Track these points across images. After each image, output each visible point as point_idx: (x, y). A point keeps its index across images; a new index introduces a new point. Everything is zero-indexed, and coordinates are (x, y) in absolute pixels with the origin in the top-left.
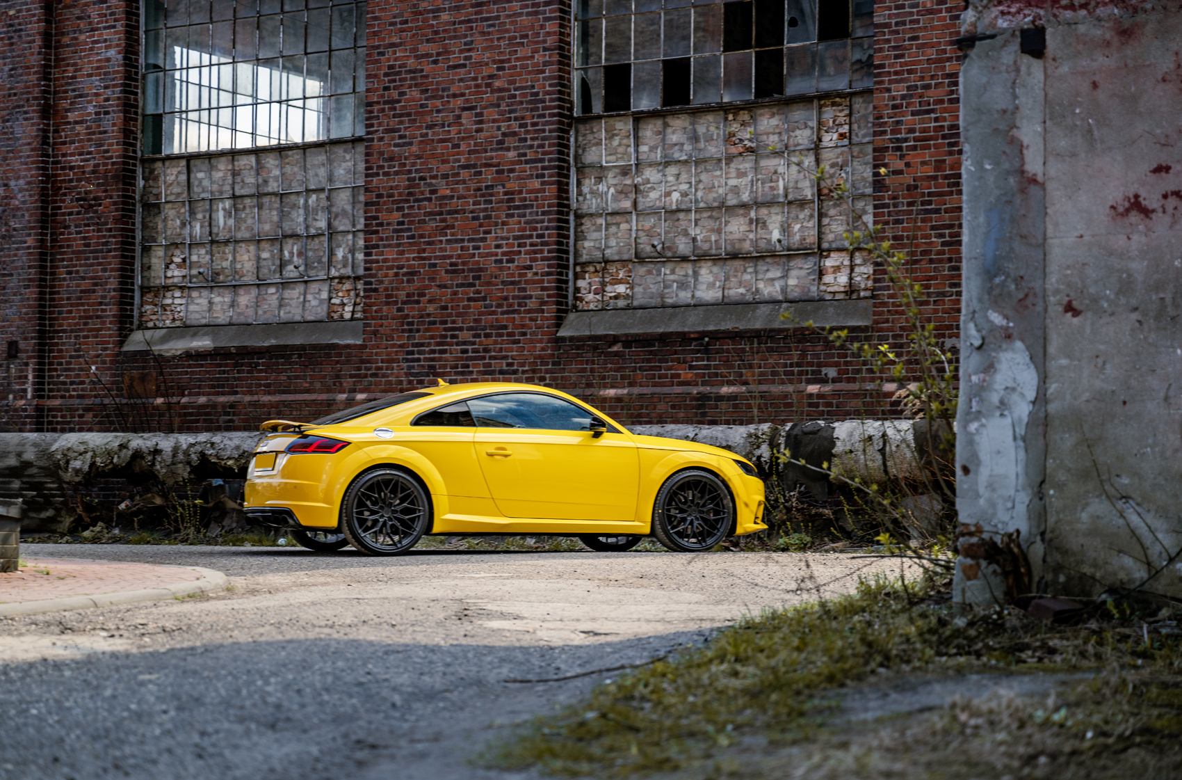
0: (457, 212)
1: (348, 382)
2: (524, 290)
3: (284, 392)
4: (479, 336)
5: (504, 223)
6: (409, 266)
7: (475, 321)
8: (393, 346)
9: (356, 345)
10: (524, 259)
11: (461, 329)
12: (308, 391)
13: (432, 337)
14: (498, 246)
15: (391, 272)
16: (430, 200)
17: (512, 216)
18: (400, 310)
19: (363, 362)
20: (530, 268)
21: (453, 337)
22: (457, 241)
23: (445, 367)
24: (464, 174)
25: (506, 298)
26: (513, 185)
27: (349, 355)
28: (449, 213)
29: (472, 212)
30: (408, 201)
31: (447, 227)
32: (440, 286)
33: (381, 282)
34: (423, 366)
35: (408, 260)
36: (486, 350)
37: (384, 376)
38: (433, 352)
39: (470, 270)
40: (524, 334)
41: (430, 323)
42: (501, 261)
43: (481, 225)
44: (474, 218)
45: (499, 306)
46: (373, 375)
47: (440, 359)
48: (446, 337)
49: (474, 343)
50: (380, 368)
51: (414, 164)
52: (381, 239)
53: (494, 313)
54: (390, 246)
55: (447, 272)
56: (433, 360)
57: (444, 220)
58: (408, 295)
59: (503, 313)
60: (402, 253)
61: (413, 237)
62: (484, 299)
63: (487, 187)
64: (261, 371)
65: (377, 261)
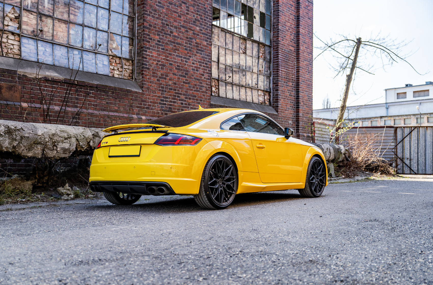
0: (180, 44)
1: (136, 110)
2: (201, 83)
3: (104, 110)
4: (186, 98)
5: (195, 55)
6: (162, 62)
7: (186, 91)
8: (156, 96)
9: (139, 92)
10: (201, 71)
11: (181, 94)
12: (116, 111)
13: (170, 95)
14: (193, 63)
15: (155, 62)
16: (170, 35)
17: (198, 53)
18: (158, 80)
19: (142, 101)
20: (203, 75)
21: (178, 97)
22: (180, 57)
23: (175, 109)
24: (183, 30)
25: (196, 85)
26: (198, 41)
27: (137, 96)
28: (177, 44)
29: (185, 46)
30: (162, 33)
31: (176, 49)
32: (173, 74)
33: (151, 66)
34: (167, 107)
35: (162, 59)
36: (189, 105)
37: (152, 109)
38: (171, 102)
39: (184, 70)
40: (201, 101)
41: (170, 89)
42: (194, 70)
43: (188, 53)
44: (186, 49)
45: (194, 87)
46: (147, 108)
47: (173, 105)
48: (175, 96)
49: (185, 101)
50: (150, 105)
51: (164, 17)
52: (151, 46)
53: (192, 90)
54: (154, 50)
55: (176, 68)
56: (171, 105)
57: (175, 46)
58: (162, 75)
59: (195, 91)
60: (159, 55)
61: (163, 49)
62: (189, 83)
63: (190, 38)
64: (92, 97)
65: (149, 56)
